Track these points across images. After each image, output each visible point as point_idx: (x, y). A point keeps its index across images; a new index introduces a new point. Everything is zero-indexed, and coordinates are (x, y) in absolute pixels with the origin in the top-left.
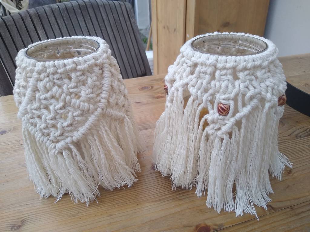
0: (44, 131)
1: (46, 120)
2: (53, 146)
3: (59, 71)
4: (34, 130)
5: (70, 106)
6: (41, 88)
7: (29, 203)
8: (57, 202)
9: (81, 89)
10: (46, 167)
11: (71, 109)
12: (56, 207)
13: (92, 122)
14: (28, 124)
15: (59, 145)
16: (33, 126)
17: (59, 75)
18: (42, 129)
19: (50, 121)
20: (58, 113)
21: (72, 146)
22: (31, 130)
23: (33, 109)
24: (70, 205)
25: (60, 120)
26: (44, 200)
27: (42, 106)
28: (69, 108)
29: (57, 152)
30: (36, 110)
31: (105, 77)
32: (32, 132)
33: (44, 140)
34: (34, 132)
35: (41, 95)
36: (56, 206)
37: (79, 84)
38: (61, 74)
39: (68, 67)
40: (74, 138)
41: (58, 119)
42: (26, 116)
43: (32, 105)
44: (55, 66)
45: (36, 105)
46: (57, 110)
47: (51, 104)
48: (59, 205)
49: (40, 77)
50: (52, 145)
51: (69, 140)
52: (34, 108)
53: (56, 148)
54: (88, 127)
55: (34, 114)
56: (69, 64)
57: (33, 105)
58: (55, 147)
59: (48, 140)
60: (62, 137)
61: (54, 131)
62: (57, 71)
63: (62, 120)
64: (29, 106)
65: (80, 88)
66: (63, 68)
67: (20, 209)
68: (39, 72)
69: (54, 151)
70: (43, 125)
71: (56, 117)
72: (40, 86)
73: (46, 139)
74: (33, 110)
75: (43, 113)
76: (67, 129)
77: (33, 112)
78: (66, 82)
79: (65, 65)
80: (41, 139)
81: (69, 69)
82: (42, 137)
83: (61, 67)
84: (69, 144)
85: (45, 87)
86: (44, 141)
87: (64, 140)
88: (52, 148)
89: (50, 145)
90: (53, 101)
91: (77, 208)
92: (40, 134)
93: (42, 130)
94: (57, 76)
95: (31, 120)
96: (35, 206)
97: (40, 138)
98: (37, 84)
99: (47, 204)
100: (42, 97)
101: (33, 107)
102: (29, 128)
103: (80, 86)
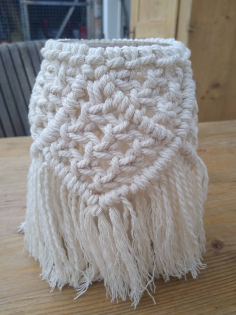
0: (82, 171)
1: (93, 151)
2: (95, 200)
3: (129, 64)
4: (65, 169)
5: (136, 129)
6: (95, 92)
7: (31, 297)
8: (79, 298)
9: (156, 100)
10: (67, 235)
11: (138, 134)
12: (78, 307)
13: (167, 160)
14: (53, 159)
15: (106, 198)
16: (62, 163)
17: (126, 71)
18: (80, 168)
19: (100, 153)
20: (116, 140)
21: (126, 202)
22: (58, 170)
23: (70, 132)
24: (101, 305)
25: (115, 154)
26: (56, 293)
27: (88, 127)
28: (134, 132)
29: (100, 210)
30: (76, 132)
31: (188, 87)
32: (61, 173)
33: (81, 187)
34: (64, 173)
35: (90, 106)
36: (79, 305)
37: (154, 92)
38: (130, 70)
39: (143, 59)
40: (133, 187)
41: (112, 152)
42: (52, 145)
43: (69, 124)
44: (122, 55)
45: (76, 124)
46: (116, 133)
47: (105, 124)
48: (83, 304)
49: (93, 74)
50: (93, 198)
51: (123, 189)
52: (74, 129)
53: (99, 203)
54: (160, 168)
55: (70, 140)
56: (146, 52)
57: (71, 125)
58: (98, 201)
59: (86, 188)
60: (112, 184)
61: (102, 172)
62: (124, 64)
63: (118, 153)
64: (63, 127)
65: (155, 98)
66: (135, 58)
67: (17, 308)
68: (94, 62)
69: (95, 208)
70: (84, 162)
71: (111, 147)
72: (92, 89)
73: (83, 186)
74: (70, 134)
75: (88, 139)
76: (124, 169)
77: (69, 137)
78: (135, 85)
79: (139, 55)
80: (75, 185)
81: (145, 62)
82: (77, 182)
83: (133, 56)
84: (122, 198)
85: (101, 91)
86: (80, 190)
87: (115, 190)
88: (93, 203)
89: (89, 198)
90: (110, 117)
91: (115, 310)
92: (74, 178)
93: (79, 170)
94: (123, 73)
95: (61, 153)
96: (42, 304)
97: (74, 183)
98: (86, 86)
99: (62, 300)
100: (94, 108)
101: (70, 128)
102: (55, 166)
103: (156, 95)
